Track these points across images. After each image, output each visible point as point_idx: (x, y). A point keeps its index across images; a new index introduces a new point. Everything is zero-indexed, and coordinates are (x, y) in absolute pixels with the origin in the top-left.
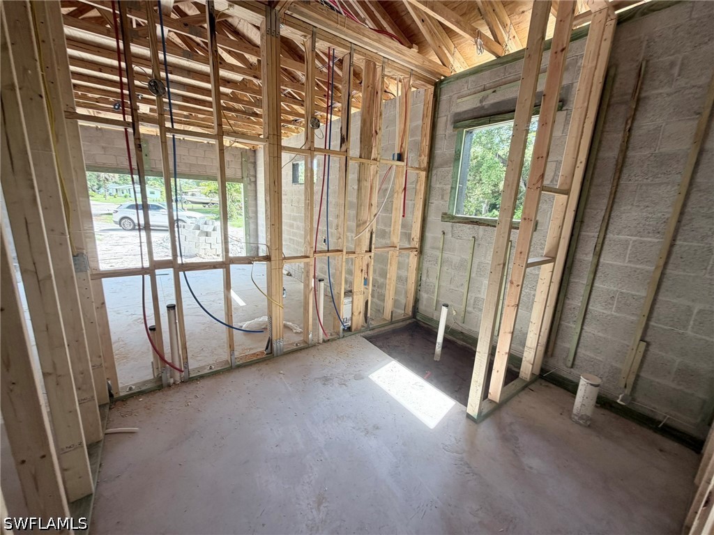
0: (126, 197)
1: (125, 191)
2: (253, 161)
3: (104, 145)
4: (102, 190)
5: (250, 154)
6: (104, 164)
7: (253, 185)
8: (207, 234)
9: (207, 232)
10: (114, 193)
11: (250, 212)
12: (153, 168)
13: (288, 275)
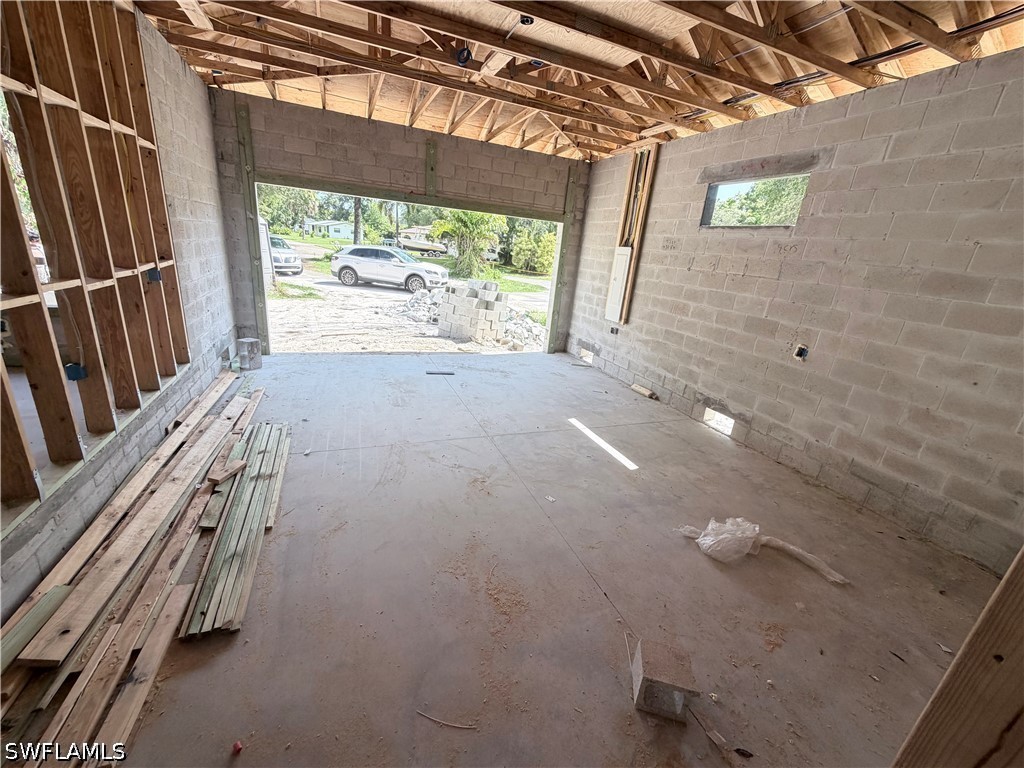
0: (324, 236)
1: (323, 229)
2: (585, 183)
3: (375, 149)
4: (297, 226)
5: (583, 169)
6: (374, 182)
7: (577, 226)
8: (488, 306)
9: (487, 302)
10: (311, 231)
11: (566, 274)
12: (438, 192)
13: (651, 397)
